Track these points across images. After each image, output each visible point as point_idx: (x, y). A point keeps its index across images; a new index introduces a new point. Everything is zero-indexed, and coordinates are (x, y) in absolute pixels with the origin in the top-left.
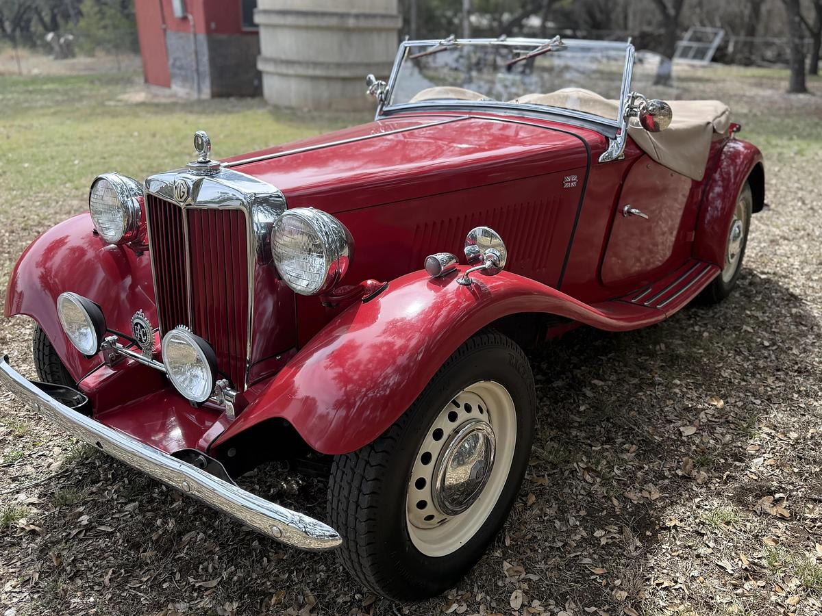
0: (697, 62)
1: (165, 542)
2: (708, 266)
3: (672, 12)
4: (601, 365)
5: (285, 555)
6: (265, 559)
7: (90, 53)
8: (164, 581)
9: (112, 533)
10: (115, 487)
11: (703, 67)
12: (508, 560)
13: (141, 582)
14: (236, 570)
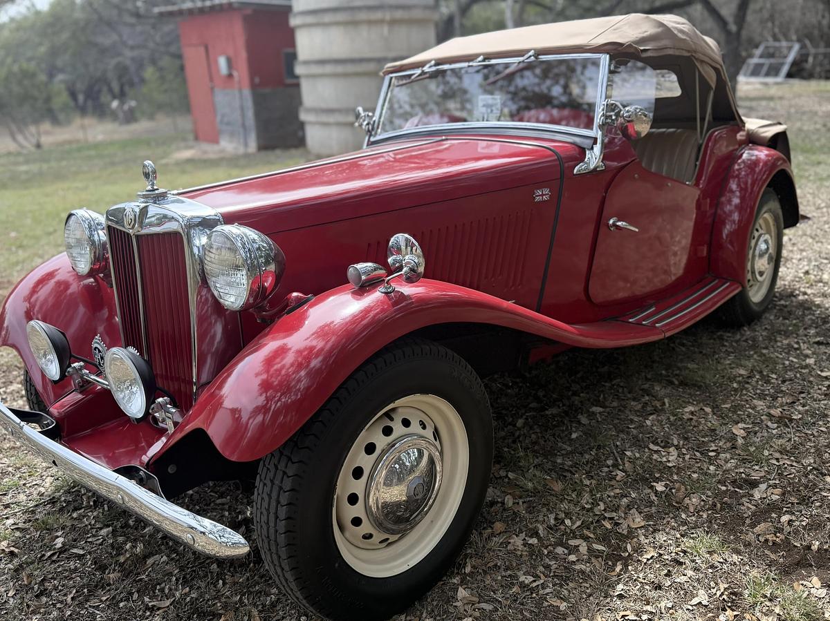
0: (770, 80)
1: (130, 564)
2: (727, 283)
3: (733, 28)
4: (603, 391)
5: (241, 578)
6: (221, 582)
7: (151, 117)
8: (121, 601)
9: (83, 555)
10: (95, 514)
11: (777, 84)
12: (464, 586)
13: (101, 601)
14: (190, 591)
